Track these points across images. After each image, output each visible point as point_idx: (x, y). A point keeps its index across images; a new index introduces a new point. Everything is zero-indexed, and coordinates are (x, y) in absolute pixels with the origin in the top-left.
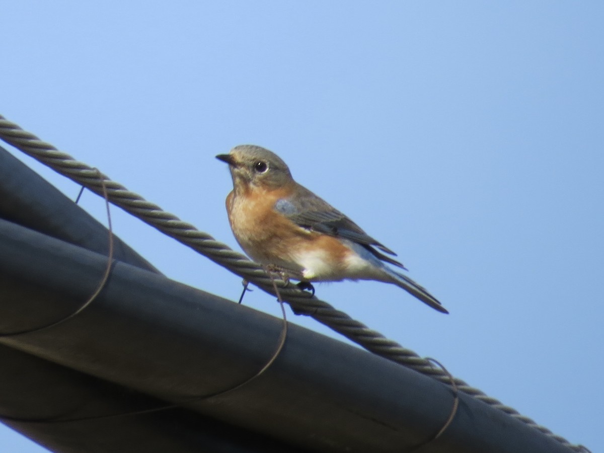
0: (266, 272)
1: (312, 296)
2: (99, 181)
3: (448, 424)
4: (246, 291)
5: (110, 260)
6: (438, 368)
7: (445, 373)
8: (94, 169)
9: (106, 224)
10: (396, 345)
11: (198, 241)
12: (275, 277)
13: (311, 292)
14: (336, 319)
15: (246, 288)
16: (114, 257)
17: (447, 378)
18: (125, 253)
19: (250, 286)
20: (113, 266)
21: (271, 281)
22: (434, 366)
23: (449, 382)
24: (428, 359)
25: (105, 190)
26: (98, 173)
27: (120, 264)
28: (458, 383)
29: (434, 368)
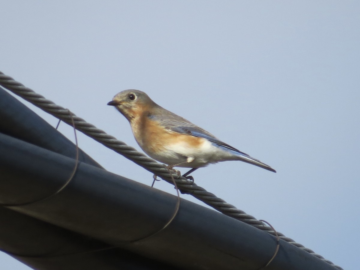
0: (167, 169)
1: (192, 183)
2: (69, 116)
3: (273, 257)
4: (156, 181)
5: (77, 161)
6: (267, 225)
7: (272, 229)
8: (66, 109)
9: (74, 142)
10: (243, 212)
11: (127, 151)
12: (172, 173)
14: (208, 197)
15: (155, 179)
16: (79, 159)
17: (273, 231)
18: (85, 157)
19: (158, 178)
20: (79, 164)
21: (170, 175)
22: (265, 225)
23: (274, 234)
24: (261, 220)
25: (73, 122)
26: (69, 111)
27: (83, 164)
28: (280, 235)
29: (265, 226)
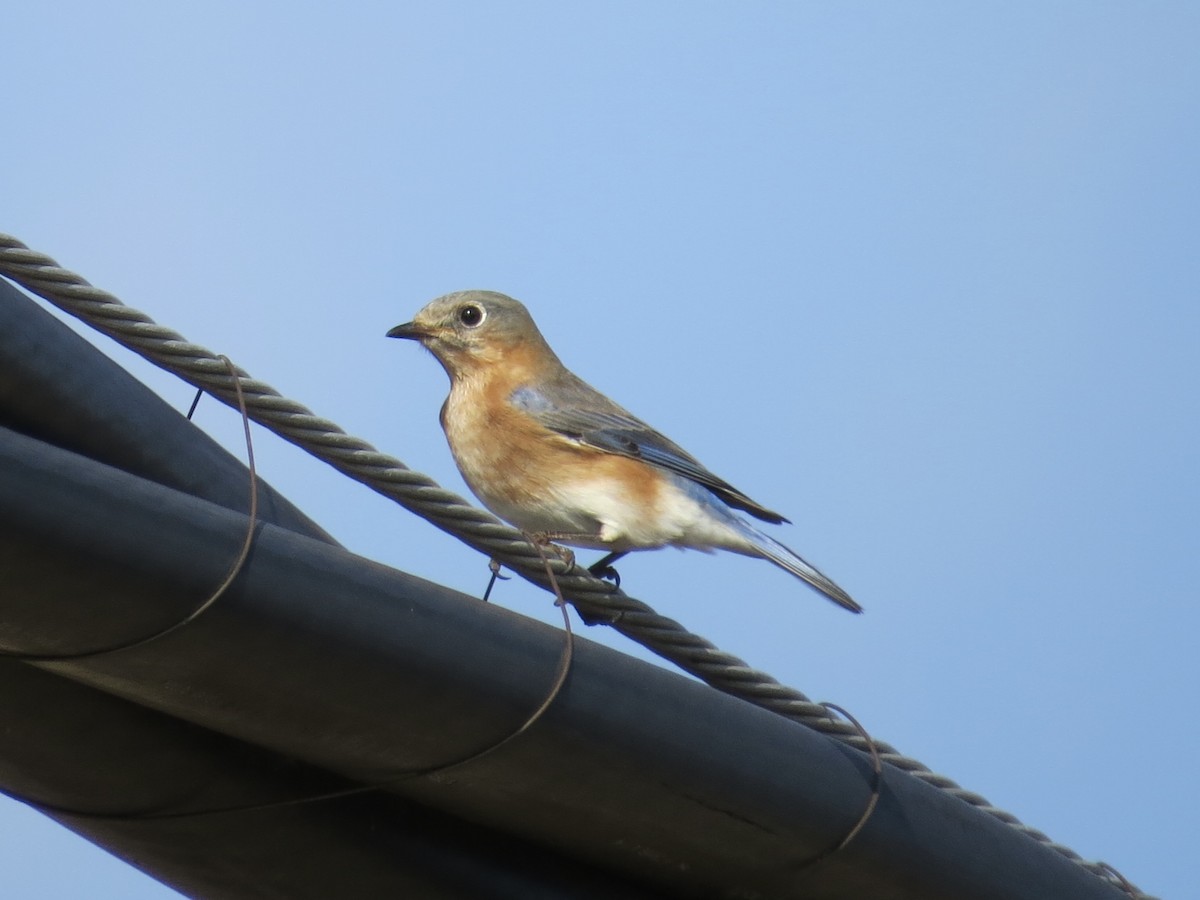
0: (532, 545)
1: (615, 590)
2: (230, 380)
4: (497, 579)
5: (252, 521)
6: (844, 720)
7: (859, 730)
8: (221, 357)
9: (243, 458)
10: (767, 680)
11: (408, 488)
12: (549, 556)
13: (613, 582)
14: (660, 632)
15: (495, 575)
16: (259, 515)
17: (860, 739)
18: (277, 509)
19: (504, 571)
20: (257, 531)
21: (541, 562)
22: (837, 718)
23: (865, 747)
24: (825, 704)
25: (241, 397)
26: (228, 363)
27: (269, 528)
28: (881, 749)
29: (836, 721)
